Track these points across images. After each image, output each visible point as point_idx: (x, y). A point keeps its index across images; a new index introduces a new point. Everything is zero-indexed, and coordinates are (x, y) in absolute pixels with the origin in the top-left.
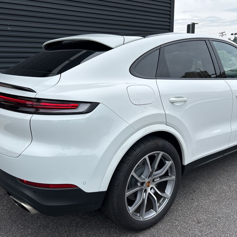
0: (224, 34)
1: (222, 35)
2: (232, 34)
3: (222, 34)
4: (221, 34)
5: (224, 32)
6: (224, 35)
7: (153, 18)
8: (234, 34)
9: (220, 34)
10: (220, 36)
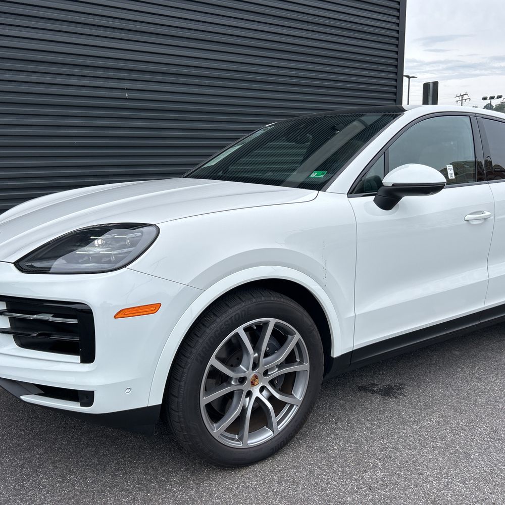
0: (466, 97)
1: (462, 100)
2: (485, 99)
3: (462, 97)
4: (460, 97)
5: (466, 94)
6: (466, 100)
7: (367, 73)
8: (488, 98)
9: (457, 99)
10: (457, 101)
